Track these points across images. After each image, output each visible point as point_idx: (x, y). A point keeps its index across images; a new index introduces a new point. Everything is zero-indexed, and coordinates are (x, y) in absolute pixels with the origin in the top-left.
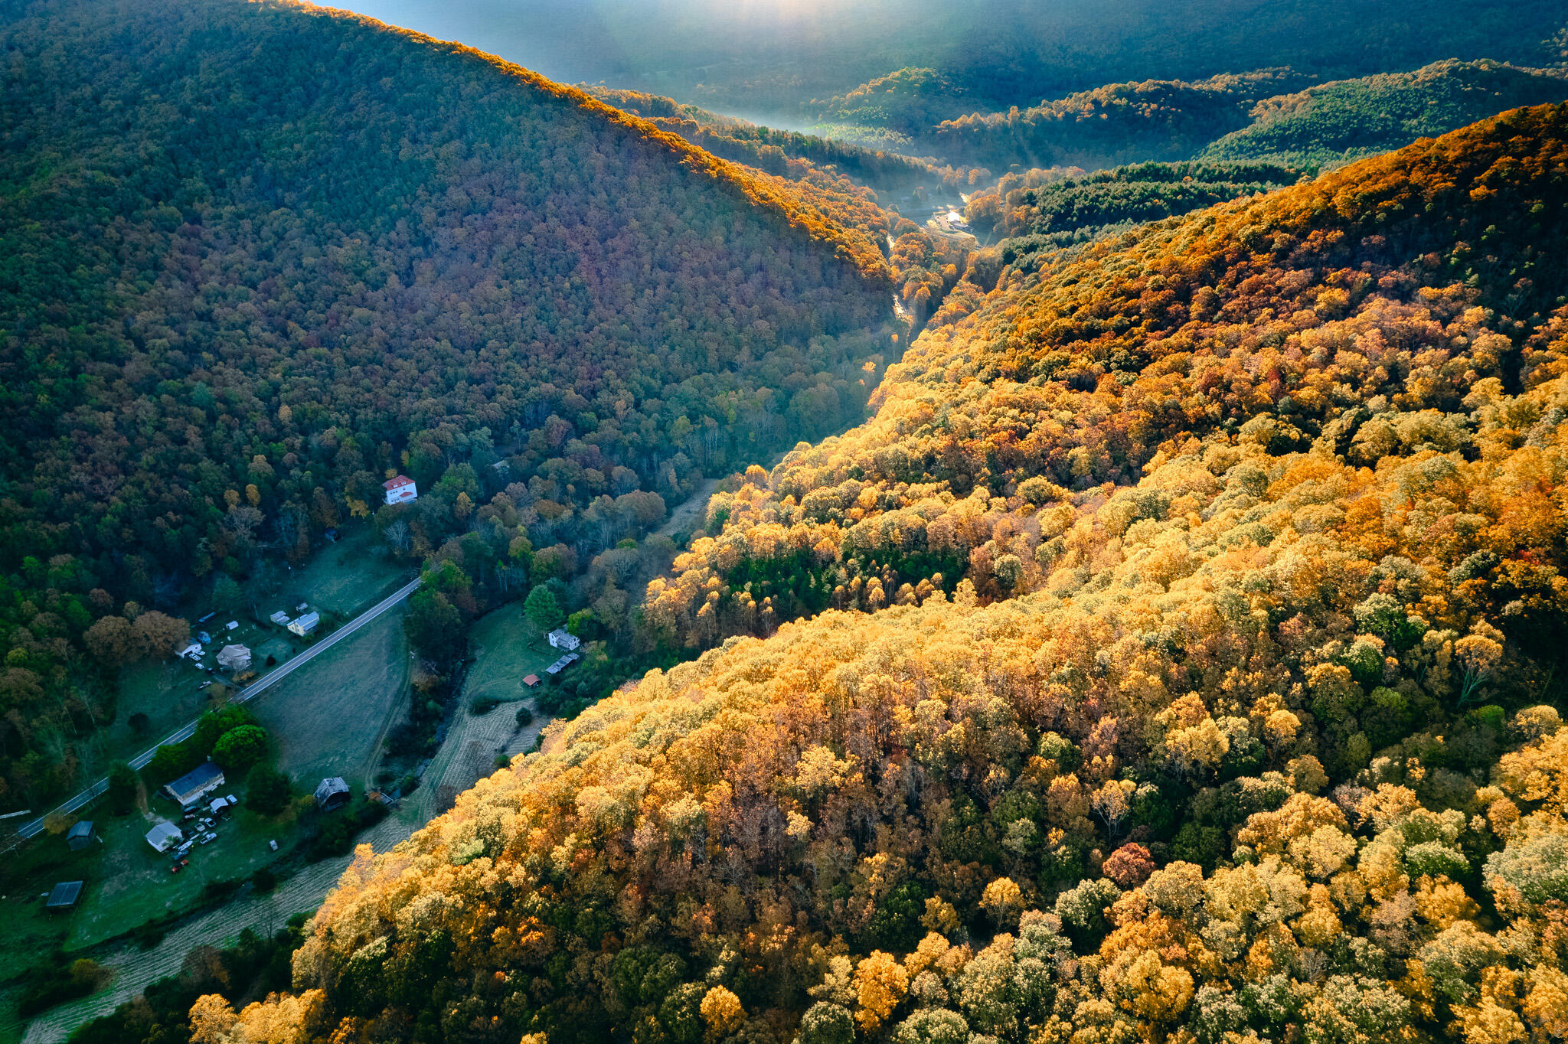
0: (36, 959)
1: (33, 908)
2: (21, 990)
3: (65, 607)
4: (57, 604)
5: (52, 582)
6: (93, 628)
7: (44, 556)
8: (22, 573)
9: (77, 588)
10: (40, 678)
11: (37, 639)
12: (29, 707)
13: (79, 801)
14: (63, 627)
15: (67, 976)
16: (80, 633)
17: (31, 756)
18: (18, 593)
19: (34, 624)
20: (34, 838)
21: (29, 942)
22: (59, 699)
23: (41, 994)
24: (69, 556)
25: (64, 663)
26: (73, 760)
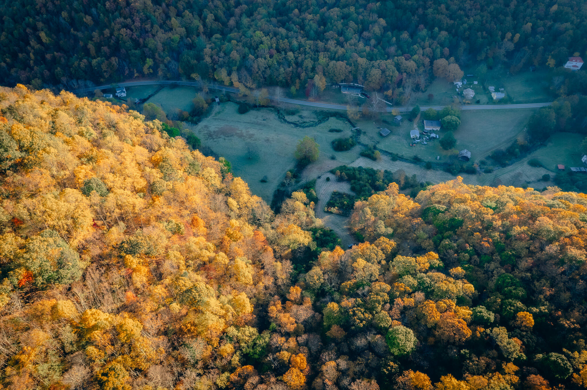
0: (371, 144)
1: (378, 130)
2: (363, 148)
3: (436, 49)
4: (434, 47)
5: (437, 39)
6: (438, 60)
7: (441, 29)
8: (432, 32)
9: (442, 45)
10: (417, 68)
11: (423, 55)
12: (409, 75)
13: (403, 109)
14: (431, 55)
15: (373, 153)
16: (434, 60)
17: (401, 89)
18: (427, 38)
19: (425, 50)
20: (388, 113)
21: (372, 138)
22: (417, 77)
23: (367, 153)
24: (447, 33)
25: (424, 67)
26: (409, 97)
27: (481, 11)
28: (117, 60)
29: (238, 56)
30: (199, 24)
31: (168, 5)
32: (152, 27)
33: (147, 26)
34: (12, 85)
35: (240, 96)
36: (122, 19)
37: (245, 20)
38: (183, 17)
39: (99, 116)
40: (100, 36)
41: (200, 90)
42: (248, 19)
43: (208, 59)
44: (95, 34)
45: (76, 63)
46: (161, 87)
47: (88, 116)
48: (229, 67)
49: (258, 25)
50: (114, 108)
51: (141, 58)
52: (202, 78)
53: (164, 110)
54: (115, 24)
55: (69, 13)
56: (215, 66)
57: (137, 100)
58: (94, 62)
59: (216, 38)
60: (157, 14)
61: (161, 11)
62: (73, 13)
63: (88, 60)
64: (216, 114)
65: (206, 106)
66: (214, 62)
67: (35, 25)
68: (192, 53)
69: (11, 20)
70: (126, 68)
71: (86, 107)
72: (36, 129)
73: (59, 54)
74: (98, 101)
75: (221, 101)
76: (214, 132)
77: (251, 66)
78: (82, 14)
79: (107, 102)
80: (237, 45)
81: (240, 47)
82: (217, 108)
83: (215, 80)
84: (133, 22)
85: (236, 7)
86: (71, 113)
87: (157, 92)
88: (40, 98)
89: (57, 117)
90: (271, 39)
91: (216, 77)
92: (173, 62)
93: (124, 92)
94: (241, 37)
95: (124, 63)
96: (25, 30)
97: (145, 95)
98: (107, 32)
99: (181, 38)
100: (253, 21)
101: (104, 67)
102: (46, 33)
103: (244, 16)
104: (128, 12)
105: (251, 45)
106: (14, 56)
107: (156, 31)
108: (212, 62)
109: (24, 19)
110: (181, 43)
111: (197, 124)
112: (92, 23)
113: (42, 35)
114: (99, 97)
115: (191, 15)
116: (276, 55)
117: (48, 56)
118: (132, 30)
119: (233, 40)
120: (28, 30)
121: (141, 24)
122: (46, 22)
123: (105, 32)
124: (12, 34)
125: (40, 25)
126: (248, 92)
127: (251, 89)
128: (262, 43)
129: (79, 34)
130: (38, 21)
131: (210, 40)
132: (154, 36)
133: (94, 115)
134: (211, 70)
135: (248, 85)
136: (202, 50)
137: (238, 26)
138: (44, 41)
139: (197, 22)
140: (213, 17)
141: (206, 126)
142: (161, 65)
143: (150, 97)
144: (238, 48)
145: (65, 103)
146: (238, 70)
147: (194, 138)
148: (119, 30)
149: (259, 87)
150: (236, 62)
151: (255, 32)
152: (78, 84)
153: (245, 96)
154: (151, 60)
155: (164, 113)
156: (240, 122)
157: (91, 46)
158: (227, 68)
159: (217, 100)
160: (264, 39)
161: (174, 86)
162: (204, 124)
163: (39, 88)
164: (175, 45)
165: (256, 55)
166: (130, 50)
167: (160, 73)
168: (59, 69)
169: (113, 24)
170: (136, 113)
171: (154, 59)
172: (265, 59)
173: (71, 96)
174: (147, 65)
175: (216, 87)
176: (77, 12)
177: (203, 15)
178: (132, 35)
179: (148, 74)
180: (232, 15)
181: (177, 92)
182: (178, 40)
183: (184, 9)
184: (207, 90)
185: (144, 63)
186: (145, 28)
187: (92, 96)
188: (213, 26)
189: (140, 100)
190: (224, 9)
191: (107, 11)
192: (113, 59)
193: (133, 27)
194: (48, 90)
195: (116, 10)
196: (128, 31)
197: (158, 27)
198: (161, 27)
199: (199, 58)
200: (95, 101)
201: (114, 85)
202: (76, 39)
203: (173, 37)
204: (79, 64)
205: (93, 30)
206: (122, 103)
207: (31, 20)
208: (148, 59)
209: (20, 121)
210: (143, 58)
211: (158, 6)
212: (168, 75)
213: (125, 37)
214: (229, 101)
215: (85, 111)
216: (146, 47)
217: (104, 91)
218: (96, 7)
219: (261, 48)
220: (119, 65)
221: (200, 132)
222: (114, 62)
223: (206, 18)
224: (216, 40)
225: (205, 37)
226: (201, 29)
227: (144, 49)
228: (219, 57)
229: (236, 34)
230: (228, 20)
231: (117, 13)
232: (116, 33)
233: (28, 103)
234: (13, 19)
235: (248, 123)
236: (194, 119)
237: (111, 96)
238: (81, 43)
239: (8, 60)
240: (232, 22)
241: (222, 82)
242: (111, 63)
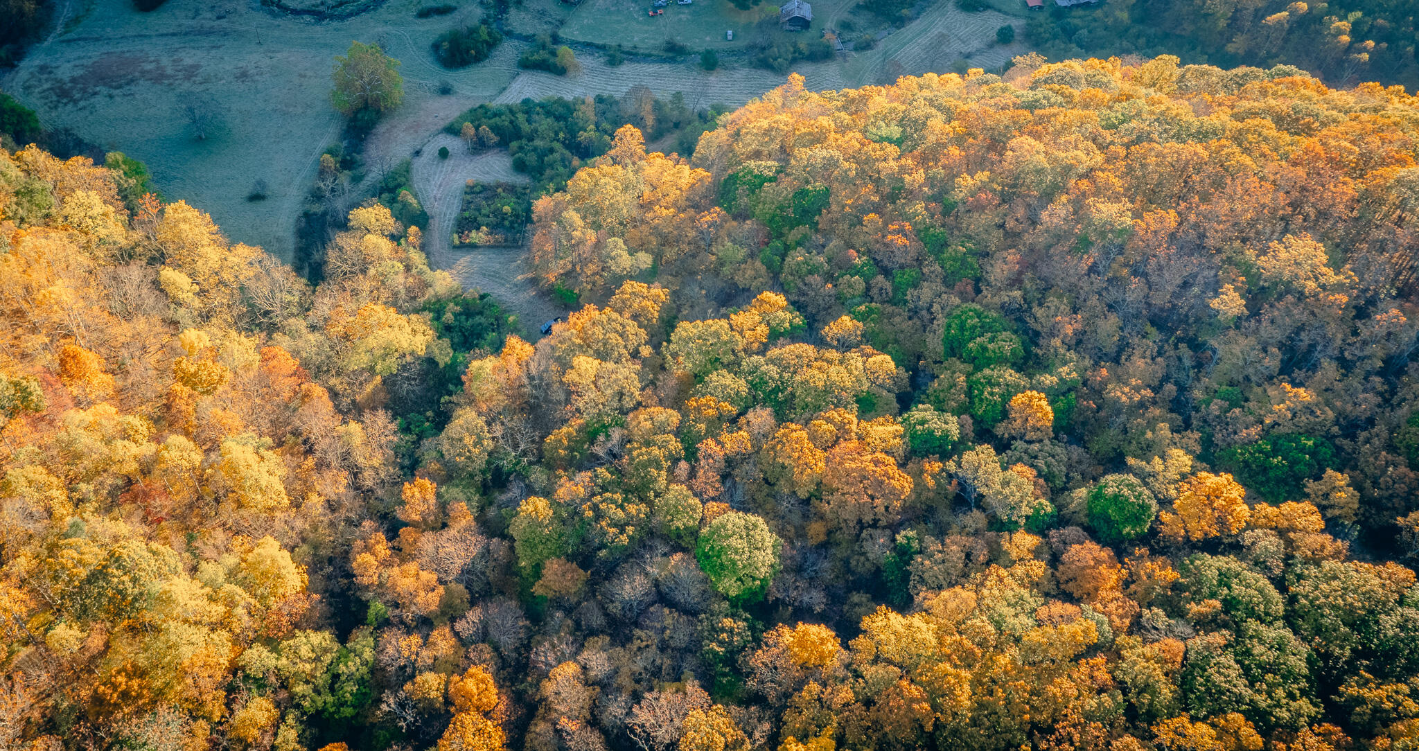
0: (542, 30)
2: (524, 46)
15: (554, 54)
21: (543, 13)
23: (536, 57)
64: (67, 25)
76: (74, 80)
111: (13, 66)
141: (43, 69)
147: (13, 110)
156: (150, 37)
162: (37, 62)
221: (27, 88)
235: (174, 35)
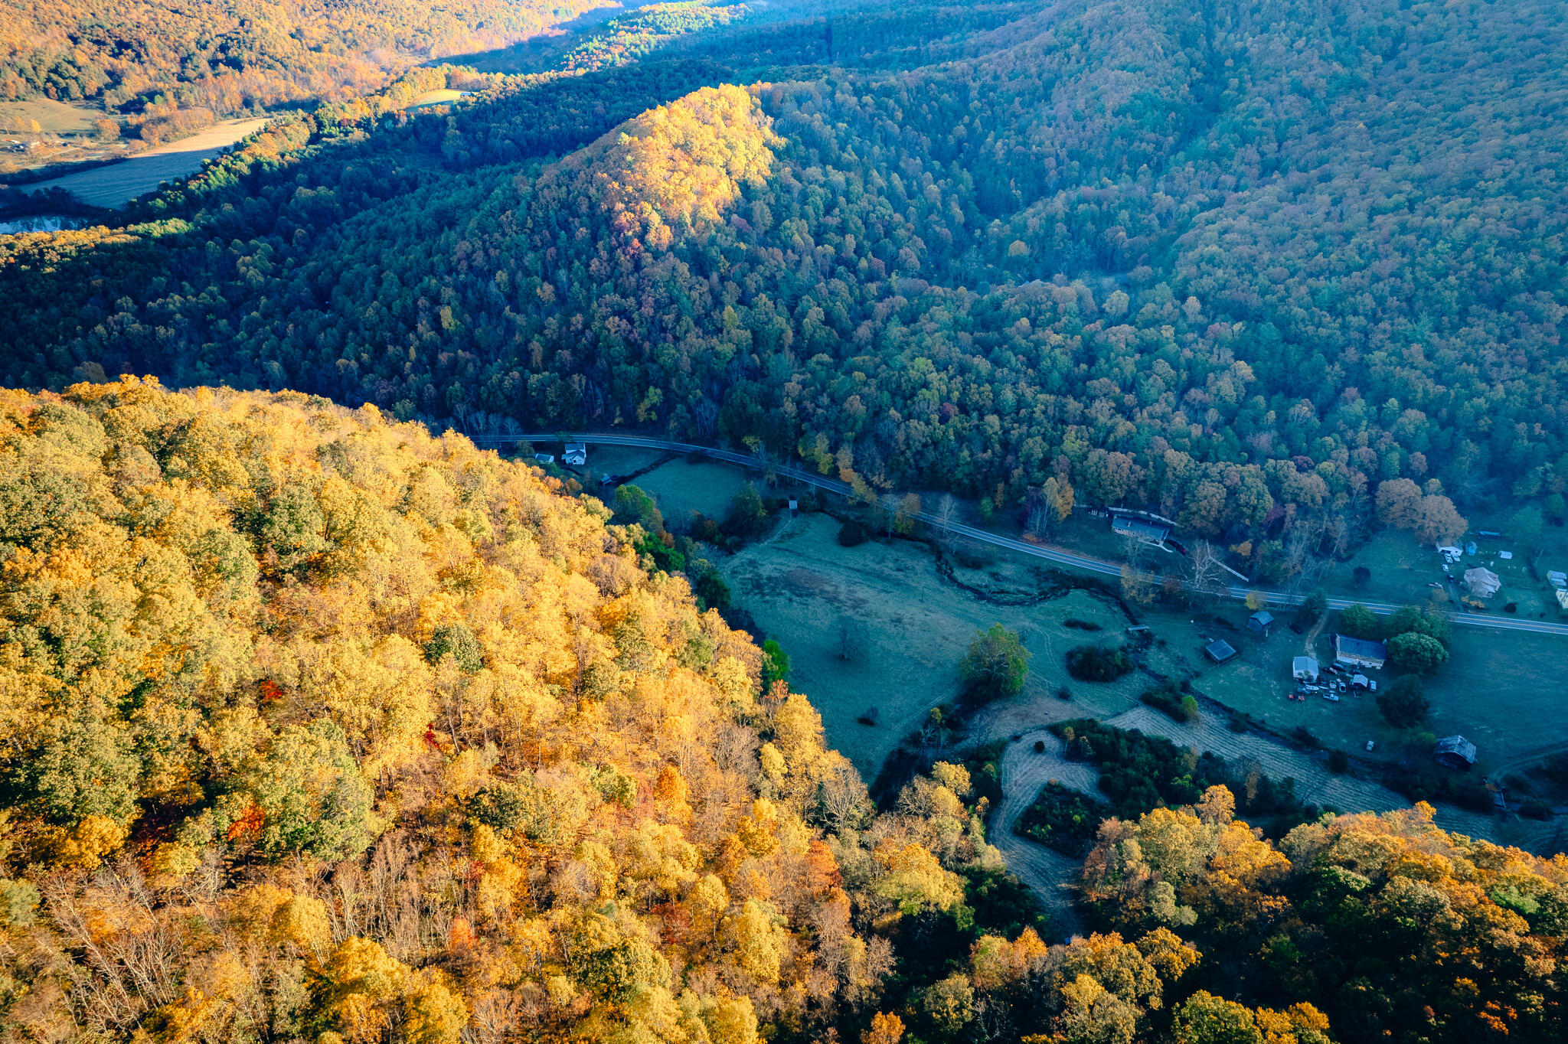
0: (1176, 675)
1: (1199, 642)
2: (1153, 683)
3: (1387, 452)
4: (1383, 447)
5: (1394, 428)
6: (1391, 482)
7: (1405, 404)
8: (1380, 409)
9: (1407, 444)
10: (1327, 494)
11: (1348, 465)
12: (1304, 509)
13: (1277, 598)
14: (1372, 468)
15: (1179, 700)
16: (1381, 480)
17: (1277, 544)
18: (1365, 423)
19: (1355, 453)
20: (1235, 600)
21: (1181, 660)
22: (1326, 517)
23: (1160, 696)
24: (1423, 415)
25: (1350, 494)
26: (1298, 567)
27: (1531, 370)
28: (584, 382)
29: (863, 408)
30: (784, 326)
31: (723, 279)
32: (678, 319)
33: (666, 317)
34: (354, 405)
35: (850, 502)
36: (617, 298)
37: (896, 331)
38: (751, 308)
39: (509, 495)
40: (560, 328)
41: (758, 474)
42: (904, 329)
43: (790, 407)
44: (552, 322)
45: (495, 378)
46: (669, 456)
47: (487, 490)
48: (837, 431)
49: (924, 344)
50: (547, 484)
51: (638, 385)
52: (767, 449)
53: (661, 508)
54: (599, 306)
55: (512, 275)
56: (804, 426)
57: (606, 477)
58: (534, 379)
59: (818, 363)
60: (695, 294)
61: (705, 289)
62: (520, 274)
63: (522, 374)
64: (782, 537)
65: (762, 513)
66: (803, 414)
67: (439, 293)
68: (755, 387)
69: (396, 280)
70: (599, 401)
71: (487, 470)
72: (372, 495)
73: (468, 355)
74: (520, 464)
75: (802, 509)
76: (769, 579)
77: (891, 437)
78: (537, 280)
79: (537, 469)
80: (865, 383)
81: (871, 390)
82: (787, 524)
83: (797, 457)
84: (640, 304)
85: (880, 299)
86: (453, 475)
87: (656, 465)
88: (401, 438)
89: (421, 480)
90: (951, 379)
91: (800, 451)
92: (708, 402)
93: (581, 455)
94: (877, 367)
95: (598, 390)
96: (415, 301)
97: (628, 469)
98: (578, 319)
99: (739, 352)
100: (914, 333)
101: (551, 394)
102: (454, 311)
103: (895, 319)
104: (634, 284)
105: (899, 386)
106: (379, 349)
107: (684, 329)
108: (799, 414)
109: (421, 280)
110: (736, 363)
111: (732, 553)
112: (553, 299)
113: (446, 315)
114: (524, 457)
115: (770, 304)
116: (955, 420)
117: (443, 357)
118: (631, 321)
119: (859, 370)
120: (423, 302)
121: (656, 312)
122: (461, 289)
123: (573, 320)
124: (389, 308)
125: (448, 293)
126: (871, 497)
127: (880, 491)
128: (926, 385)
129: (520, 319)
130: (446, 285)
131: (803, 361)
132: (676, 339)
133: (500, 491)
134: (791, 434)
135: (875, 479)
136: (781, 385)
137: (877, 340)
138: (445, 325)
139: (781, 322)
140: (822, 316)
141: (752, 563)
142: (679, 406)
143: (637, 474)
144: (866, 390)
145: (446, 455)
146: (857, 441)
147: (716, 582)
148: (605, 318)
149: (901, 490)
150: (855, 422)
151: (913, 358)
152: (487, 423)
153: (863, 505)
154: (659, 391)
155: (659, 516)
156: (839, 566)
157: (536, 346)
158: (832, 432)
159: (793, 505)
160: (934, 377)
161: (697, 459)
162: (750, 556)
163: (405, 419)
164: (719, 366)
165: (906, 411)
166: (618, 364)
167: (672, 425)
168: (457, 385)
169: (595, 305)
170: (596, 503)
171: (666, 390)
172: (928, 423)
173: (464, 443)
174: (646, 401)
175: (798, 475)
176: (527, 273)
177: (799, 309)
178: (631, 332)
179: (644, 422)
180: (867, 316)
181: (700, 471)
182: (730, 355)
183: (758, 290)
184: (774, 478)
185: (643, 395)
186: (661, 321)
187: (508, 452)
188: (817, 336)
189: (614, 477)
190: (851, 300)
191: (590, 277)
192: (576, 377)
193: (635, 316)
194: (421, 424)
195: (609, 278)
196: (624, 323)
197: (692, 323)
198: (697, 323)
199: (770, 401)
200: (512, 462)
201: (563, 435)
202: (510, 328)
203: (719, 348)
204: (501, 381)
205: (550, 314)
206: (569, 477)
207: (434, 281)
208: (651, 389)
209: (345, 477)
210: (642, 385)
211: (701, 278)
212: (690, 432)
213: (613, 336)
214: (822, 511)
215: (484, 477)
216: (655, 362)
217: (539, 447)
218: (569, 266)
219: (921, 397)
220: (585, 394)
221: (734, 573)
222: (576, 386)
223: (804, 315)
224: (819, 367)
225: (793, 357)
226: (789, 336)
227: (650, 365)
228: (818, 406)
229: (867, 358)
230: (856, 326)
231: (609, 285)
232: (596, 325)
233: (372, 441)
234: (401, 279)
235: (858, 571)
236: (728, 541)
237: (552, 459)
238: (518, 338)
239: (365, 356)
240: (864, 331)
241: (812, 466)
242: (569, 387)
